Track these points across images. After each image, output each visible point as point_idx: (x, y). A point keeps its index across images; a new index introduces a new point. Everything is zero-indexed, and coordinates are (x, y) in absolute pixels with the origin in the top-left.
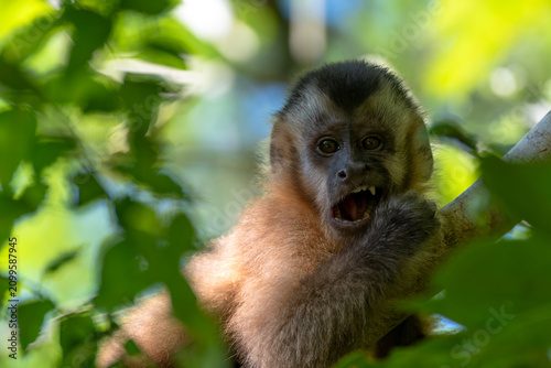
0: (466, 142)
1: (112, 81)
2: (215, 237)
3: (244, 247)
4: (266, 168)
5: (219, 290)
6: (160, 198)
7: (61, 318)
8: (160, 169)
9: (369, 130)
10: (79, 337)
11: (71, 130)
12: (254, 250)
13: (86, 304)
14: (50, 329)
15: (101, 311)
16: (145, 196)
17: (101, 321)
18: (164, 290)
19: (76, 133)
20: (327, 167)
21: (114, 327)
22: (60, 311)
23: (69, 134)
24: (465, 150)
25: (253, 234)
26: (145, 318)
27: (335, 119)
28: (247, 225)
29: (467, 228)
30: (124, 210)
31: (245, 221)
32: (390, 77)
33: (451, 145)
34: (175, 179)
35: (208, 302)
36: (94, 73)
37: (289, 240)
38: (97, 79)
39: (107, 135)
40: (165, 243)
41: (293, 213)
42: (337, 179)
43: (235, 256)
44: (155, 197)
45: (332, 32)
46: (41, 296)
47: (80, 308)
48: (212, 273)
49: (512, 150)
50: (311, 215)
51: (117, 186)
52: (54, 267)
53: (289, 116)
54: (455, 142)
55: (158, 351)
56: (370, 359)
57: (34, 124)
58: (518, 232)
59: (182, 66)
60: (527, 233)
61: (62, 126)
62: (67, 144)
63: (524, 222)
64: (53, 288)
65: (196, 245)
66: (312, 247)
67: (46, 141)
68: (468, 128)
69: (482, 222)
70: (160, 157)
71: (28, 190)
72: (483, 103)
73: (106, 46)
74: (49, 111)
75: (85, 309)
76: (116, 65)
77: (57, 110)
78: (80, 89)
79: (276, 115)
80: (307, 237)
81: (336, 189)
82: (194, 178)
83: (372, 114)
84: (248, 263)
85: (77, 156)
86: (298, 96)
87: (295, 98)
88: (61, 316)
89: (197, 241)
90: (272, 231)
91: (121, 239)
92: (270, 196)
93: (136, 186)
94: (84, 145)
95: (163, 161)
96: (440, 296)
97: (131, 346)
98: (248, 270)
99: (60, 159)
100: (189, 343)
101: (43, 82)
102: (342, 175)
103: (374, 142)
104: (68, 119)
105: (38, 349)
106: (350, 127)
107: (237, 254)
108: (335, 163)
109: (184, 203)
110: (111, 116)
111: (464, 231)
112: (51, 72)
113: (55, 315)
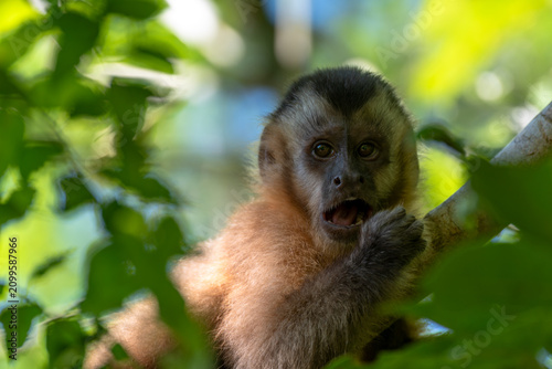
0: (454, 145)
1: (98, 85)
2: (202, 240)
3: (231, 250)
4: (254, 171)
5: (205, 294)
6: (147, 202)
7: (48, 323)
8: (146, 173)
9: (366, 136)
10: (66, 342)
11: (57, 134)
12: (241, 255)
13: (73, 309)
14: (37, 334)
15: (88, 316)
16: (132, 200)
17: (88, 326)
18: (150, 295)
19: (63, 137)
20: (322, 173)
21: (101, 331)
22: (47, 315)
23: (56, 138)
24: (451, 153)
25: (240, 238)
26: (131, 323)
27: (333, 124)
28: (235, 228)
29: (454, 232)
30: (111, 214)
31: (234, 225)
32: (384, 85)
33: (439, 149)
34: (162, 183)
35: (194, 306)
36: (81, 77)
37: (275, 246)
38: (84, 83)
39: (95, 139)
40: (152, 248)
41: (281, 216)
42: (332, 186)
43: (221, 259)
44: (141, 201)
45: (318, 36)
46: (28, 300)
47: (67, 312)
48: (197, 278)
49: (499, 154)
50: (300, 220)
51: (105, 190)
52: (41, 272)
53: (283, 118)
54: (442, 146)
55: (144, 355)
56: (357, 363)
57: (21, 128)
58: (506, 235)
59: (170, 70)
60: (515, 236)
61: (49, 130)
62: (54, 149)
63: (511, 226)
64: (39, 292)
65: (184, 249)
66: (298, 253)
67: (33, 145)
68: (456, 131)
69: (470, 225)
70: (146, 162)
71: (14, 194)
72: (469, 107)
73: (93, 51)
74: (36, 116)
75: (73, 313)
76: (102, 70)
77: (45, 115)
78: (67, 93)
79: (268, 117)
80: (293, 243)
81: (330, 195)
82: (181, 182)
83: (370, 120)
84: (234, 267)
85: (64, 161)
86: (292, 98)
87: (289, 101)
88: (48, 320)
89: (185, 245)
90: (259, 236)
91: (108, 244)
92: (258, 201)
93: (123, 191)
94: (71, 149)
95: (149, 165)
96: (428, 299)
97: (118, 350)
98: (234, 274)
99: (47, 164)
100: (174, 347)
101: (30, 86)
102: (337, 182)
103: (368, 148)
104: (55, 123)
105: (24, 354)
106: (348, 131)
107: (224, 257)
108: (331, 170)
109: (171, 208)
110: (98, 120)
111: (452, 235)
112: (38, 77)
113: (42, 319)
